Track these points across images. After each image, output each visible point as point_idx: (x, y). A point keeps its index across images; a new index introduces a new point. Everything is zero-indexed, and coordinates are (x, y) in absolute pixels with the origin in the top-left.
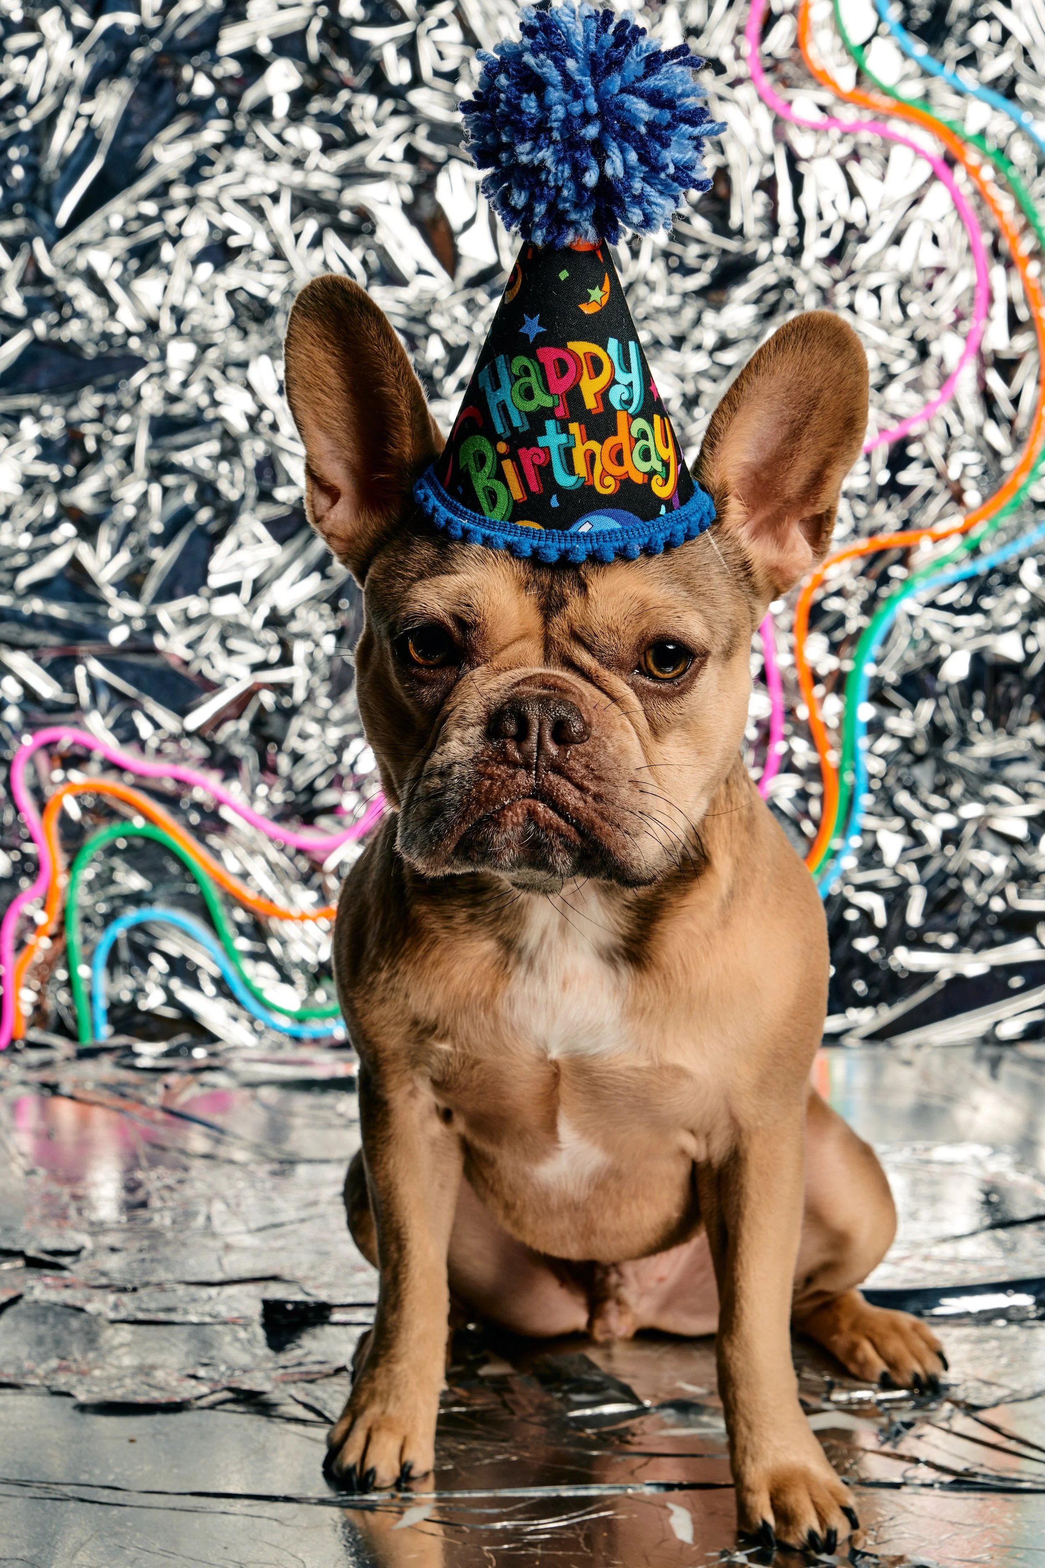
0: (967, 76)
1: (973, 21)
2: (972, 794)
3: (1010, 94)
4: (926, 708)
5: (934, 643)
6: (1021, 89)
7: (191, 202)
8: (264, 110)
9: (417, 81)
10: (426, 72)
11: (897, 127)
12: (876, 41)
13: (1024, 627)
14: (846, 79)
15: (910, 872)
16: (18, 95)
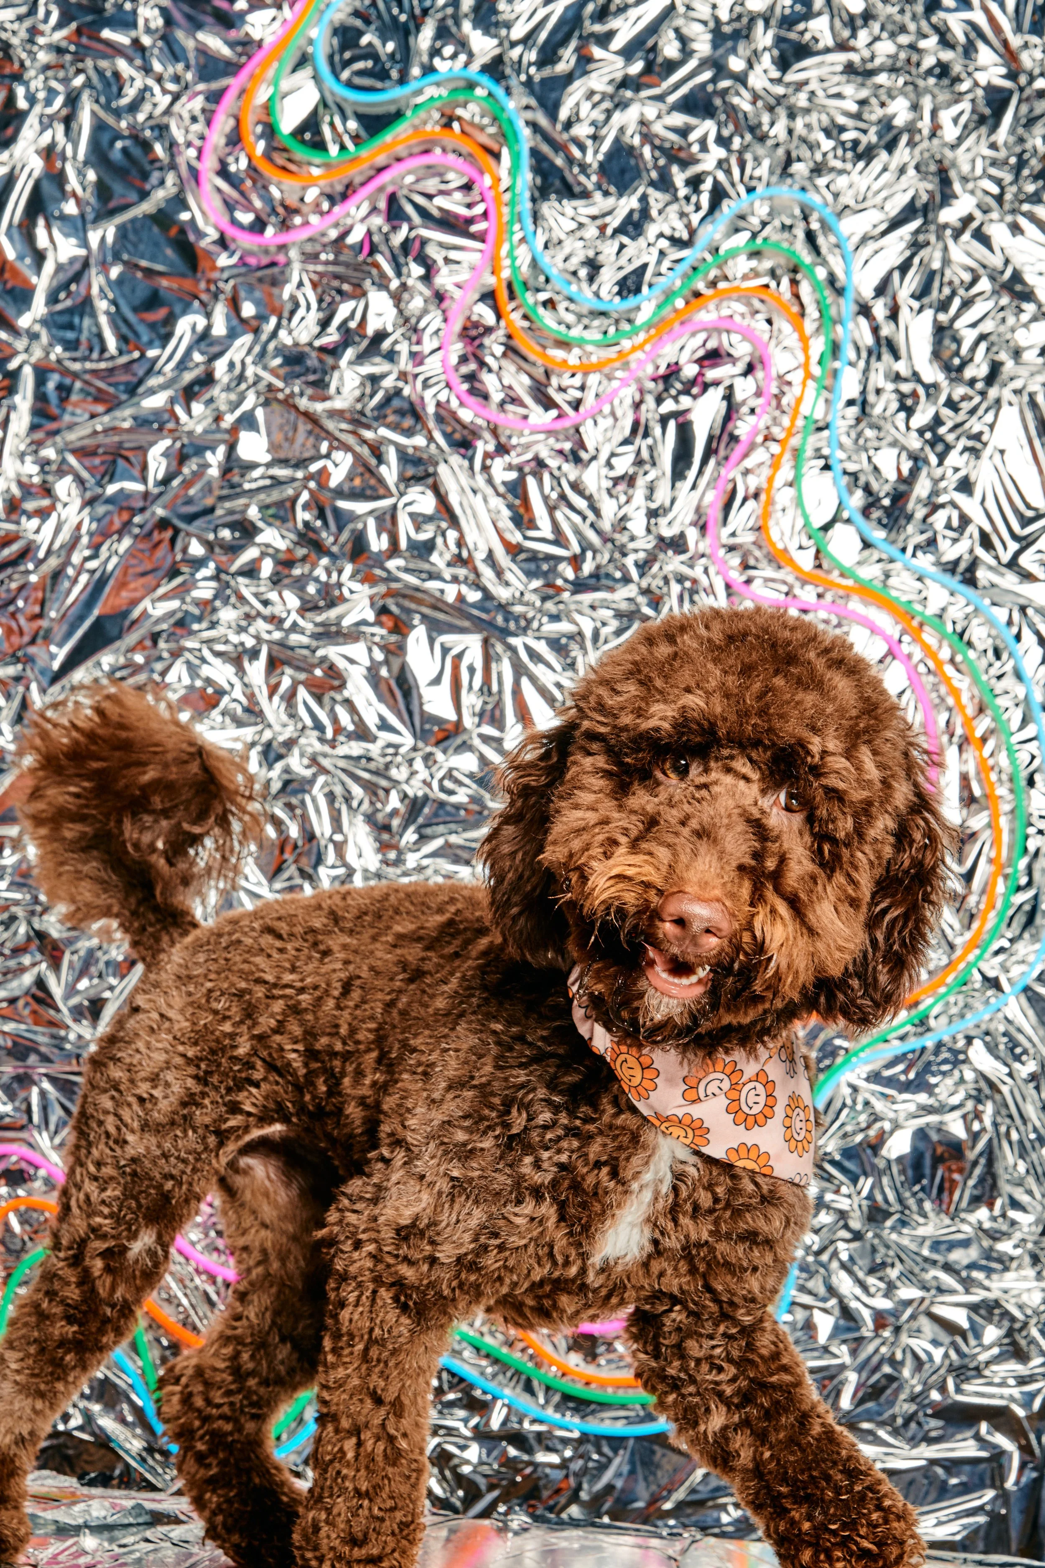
0: (925, 561)
1: (935, 508)
2: (909, 1276)
3: (970, 580)
4: (866, 1184)
5: (876, 1118)
6: (982, 574)
7: (176, 654)
8: (251, 572)
9: (394, 550)
10: (403, 544)
11: (855, 605)
12: (838, 526)
13: (970, 1105)
14: (806, 560)
15: (843, 1354)
16: (26, 553)
